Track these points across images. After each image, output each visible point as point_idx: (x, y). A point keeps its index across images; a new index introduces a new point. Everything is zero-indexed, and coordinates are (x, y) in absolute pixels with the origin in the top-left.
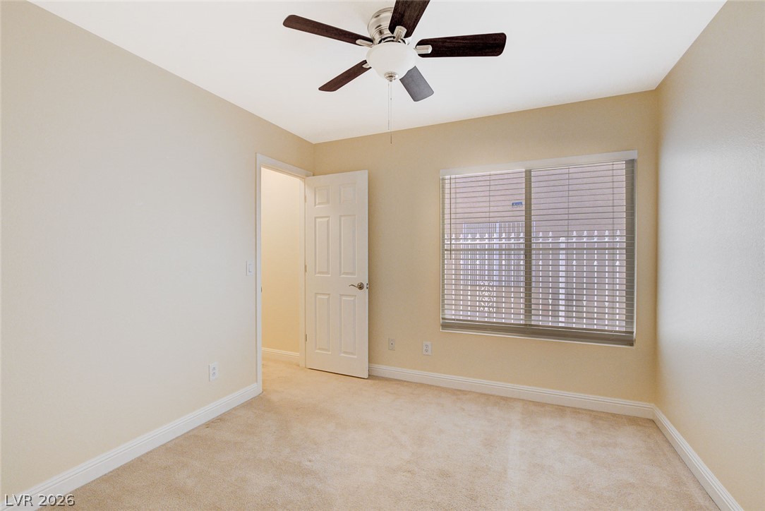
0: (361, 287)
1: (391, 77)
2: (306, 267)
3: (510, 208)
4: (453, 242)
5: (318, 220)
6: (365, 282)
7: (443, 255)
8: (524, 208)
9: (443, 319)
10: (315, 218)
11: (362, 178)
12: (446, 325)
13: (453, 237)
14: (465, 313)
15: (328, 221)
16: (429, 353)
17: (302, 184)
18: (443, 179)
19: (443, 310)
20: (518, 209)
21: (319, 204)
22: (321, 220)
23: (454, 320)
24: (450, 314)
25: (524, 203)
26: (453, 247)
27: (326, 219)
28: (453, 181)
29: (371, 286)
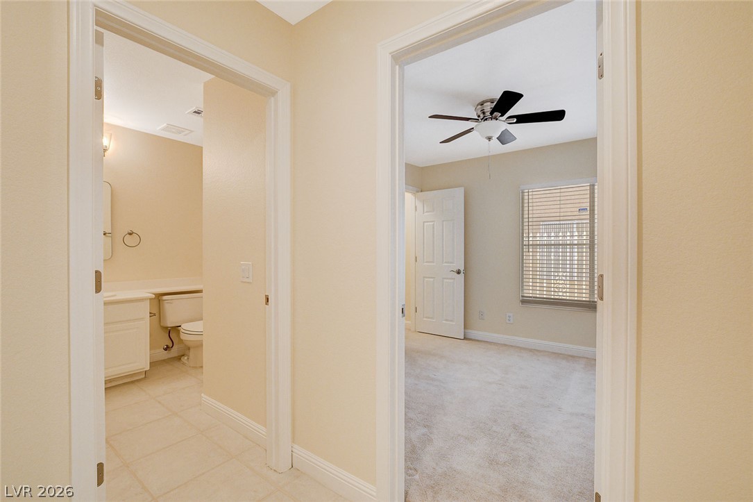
0: (459, 272)
1: (489, 139)
2: (416, 258)
3: (577, 213)
4: (531, 239)
5: (426, 224)
6: (462, 269)
7: (523, 249)
8: (588, 213)
9: (522, 296)
10: (424, 222)
11: (459, 193)
12: (525, 301)
13: (531, 235)
14: (541, 292)
15: (434, 225)
16: (512, 321)
17: (413, 197)
18: (523, 192)
19: (522, 290)
20: (584, 213)
21: (427, 212)
22: (428, 223)
23: (531, 297)
24: (529, 293)
25: (588, 209)
26: (531, 243)
27: (432, 223)
28: (530, 193)
29: (466, 272)
